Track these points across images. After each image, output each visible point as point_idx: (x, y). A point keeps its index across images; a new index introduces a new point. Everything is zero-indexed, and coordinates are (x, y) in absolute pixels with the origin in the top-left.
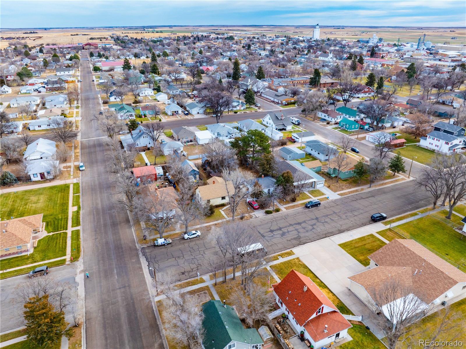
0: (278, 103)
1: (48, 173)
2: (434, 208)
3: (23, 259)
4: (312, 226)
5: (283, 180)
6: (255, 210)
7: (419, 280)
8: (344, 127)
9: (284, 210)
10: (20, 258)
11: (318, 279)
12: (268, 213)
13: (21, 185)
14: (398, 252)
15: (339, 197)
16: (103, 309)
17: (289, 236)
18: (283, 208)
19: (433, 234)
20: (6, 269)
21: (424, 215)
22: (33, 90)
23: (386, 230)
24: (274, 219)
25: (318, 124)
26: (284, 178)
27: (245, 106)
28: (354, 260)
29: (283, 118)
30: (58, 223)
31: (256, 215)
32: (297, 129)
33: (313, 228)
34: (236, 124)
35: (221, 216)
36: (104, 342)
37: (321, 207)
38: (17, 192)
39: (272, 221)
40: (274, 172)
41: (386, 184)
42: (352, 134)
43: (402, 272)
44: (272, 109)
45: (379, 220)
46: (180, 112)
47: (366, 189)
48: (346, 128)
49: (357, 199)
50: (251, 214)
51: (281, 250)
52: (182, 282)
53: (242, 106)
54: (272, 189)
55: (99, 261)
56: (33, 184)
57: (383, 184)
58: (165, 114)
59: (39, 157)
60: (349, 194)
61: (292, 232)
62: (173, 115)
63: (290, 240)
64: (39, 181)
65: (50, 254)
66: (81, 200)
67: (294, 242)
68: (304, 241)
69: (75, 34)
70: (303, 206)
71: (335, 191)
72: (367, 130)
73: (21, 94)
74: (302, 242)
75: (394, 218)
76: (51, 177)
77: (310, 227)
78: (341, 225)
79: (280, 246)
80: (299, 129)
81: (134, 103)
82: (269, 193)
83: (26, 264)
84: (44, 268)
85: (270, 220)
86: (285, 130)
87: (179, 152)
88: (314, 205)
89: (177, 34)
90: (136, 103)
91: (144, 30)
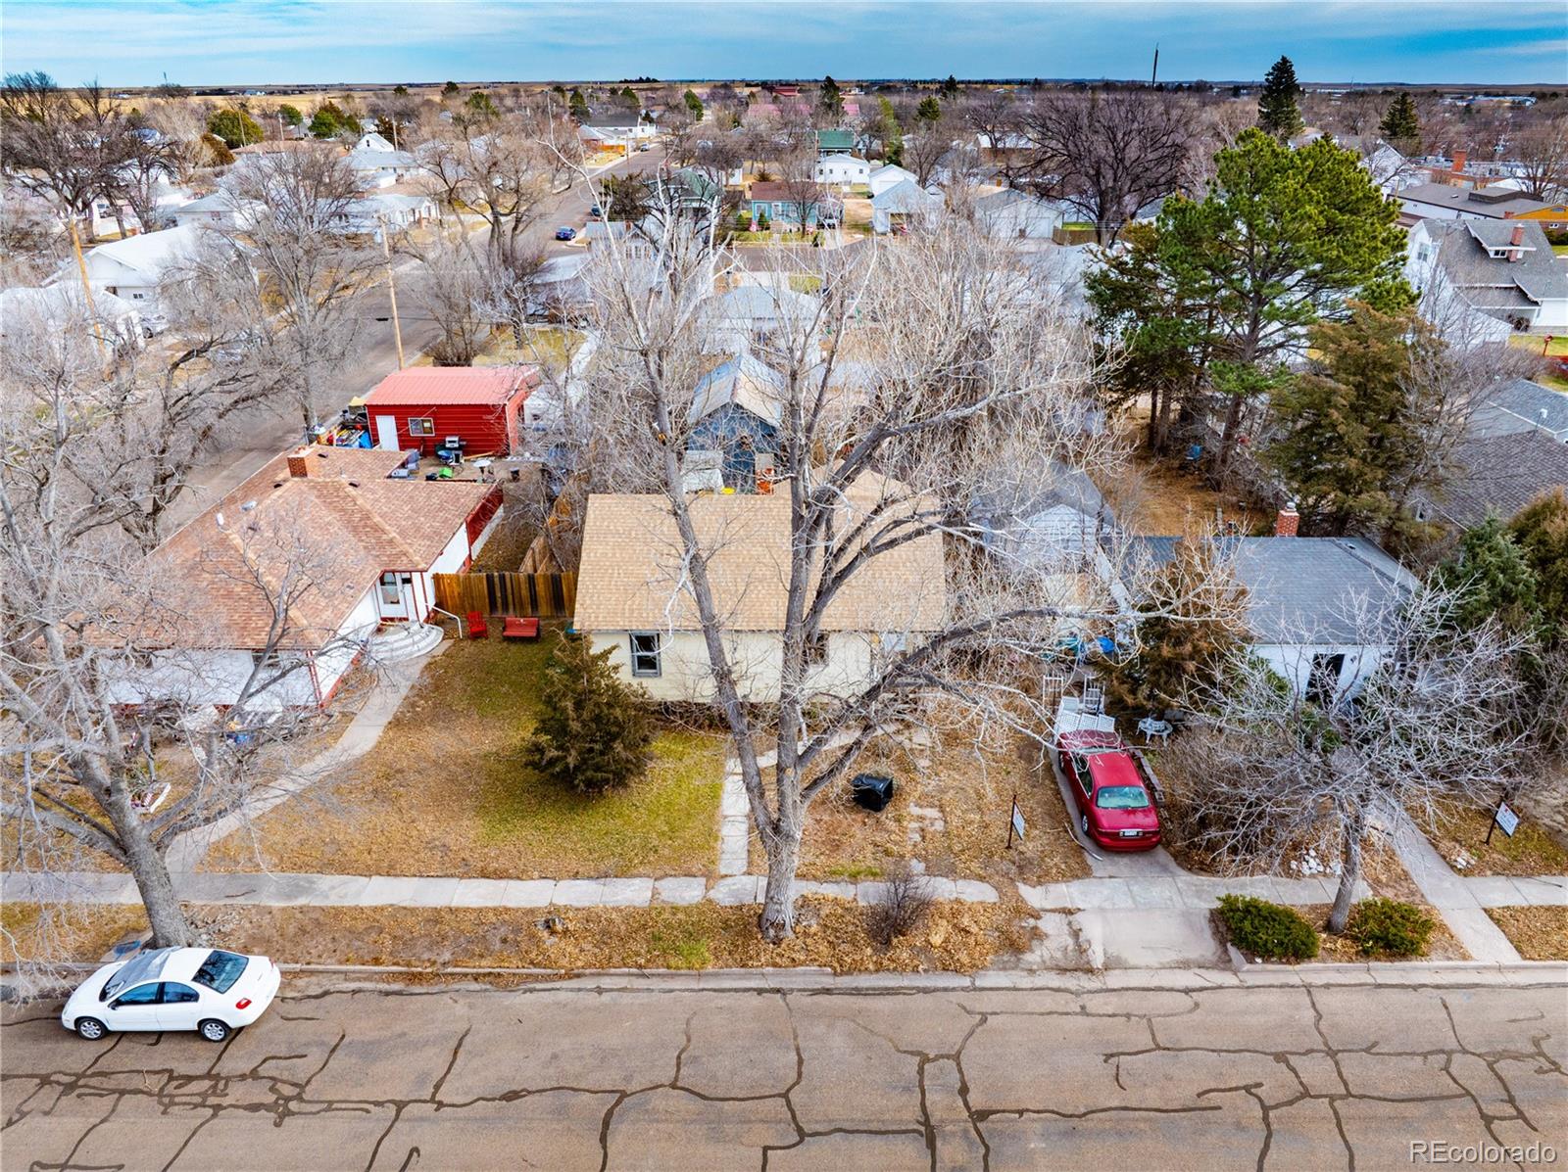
5: (1527, 574)
6: (1096, 861)
9: (1491, 948)
24: (1317, 1072)
26: (1542, 562)
31: (1094, 931)
35: (693, 837)
39: (1275, 1082)
40: (1417, 498)
50: (1033, 896)
54: (1364, 663)
58: (863, 229)
62: (894, 232)
82: (1318, 695)
85: (1248, 1070)
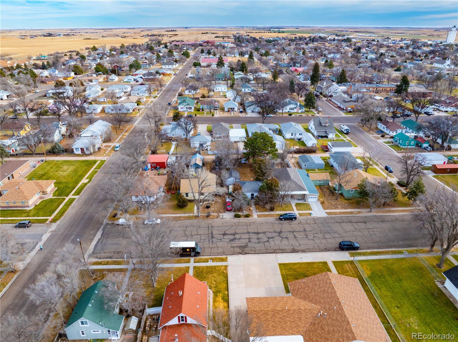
0: (342, 109)
1: (87, 149)
2: (431, 251)
3: (22, 212)
4: (269, 238)
7: (319, 323)
8: (398, 142)
9: (255, 217)
10: (21, 211)
11: (228, 291)
12: (237, 216)
13: (66, 156)
14: (320, 287)
15: (325, 215)
16: (40, 265)
17: (236, 243)
18: (255, 215)
19: (401, 280)
20: (7, 217)
21: (411, 256)
22: (133, 80)
23: (347, 261)
24: (237, 224)
25: (371, 136)
26: (267, 185)
27: (304, 109)
28: (282, 283)
29: (327, 125)
30: (65, 190)
31: (224, 216)
32: (342, 138)
33: (268, 241)
34: (276, 126)
35: (192, 210)
36: (21, 289)
37: (294, 222)
38: (58, 161)
41: (394, 211)
42: (402, 151)
43: (305, 309)
44: (333, 115)
45: (347, 249)
46: (236, 109)
47: (364, 213)
48: (399, 143)
49: (343, 222)
50: (220, 214)
51: (218, 254)
52: (112, 260)
53: (300, 109)
54: (256, 194)
55: (69, 226)
56: (74, 156)
57: (389, 211)
58: (223, 109)
59: (90, 135)
60: (340, 214)
61: (243, 240)
62: (228, 111)
63: (234, 247)
64: (80, 154)
65: (41, 213)
66: (96, 174)
67: (238, 250)
68: (247, 252)
69: (206, 32)
70: (278, 217)
71: (324, 209)
72: (425, 149)
73: (123, 82)
74: (245, 251)
75: (369, 251)
76: (89, 153)
77: (266, 239)
78: (300, 245)
79: (220, 250)
80: (345, 139)
81: (201, 97)
82: (252, 197)
83: (22, 217)
84: (27, 222)
85: (232, 224)
86: (326, 137)
87: (204, 146)
88: (287, 218)
89: (297, 34)
90: (204, 98)
91: (270, 30)
